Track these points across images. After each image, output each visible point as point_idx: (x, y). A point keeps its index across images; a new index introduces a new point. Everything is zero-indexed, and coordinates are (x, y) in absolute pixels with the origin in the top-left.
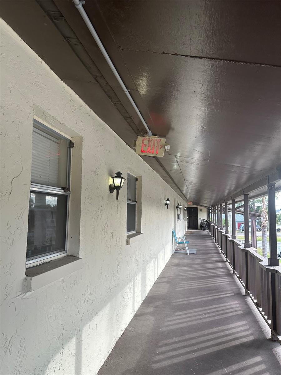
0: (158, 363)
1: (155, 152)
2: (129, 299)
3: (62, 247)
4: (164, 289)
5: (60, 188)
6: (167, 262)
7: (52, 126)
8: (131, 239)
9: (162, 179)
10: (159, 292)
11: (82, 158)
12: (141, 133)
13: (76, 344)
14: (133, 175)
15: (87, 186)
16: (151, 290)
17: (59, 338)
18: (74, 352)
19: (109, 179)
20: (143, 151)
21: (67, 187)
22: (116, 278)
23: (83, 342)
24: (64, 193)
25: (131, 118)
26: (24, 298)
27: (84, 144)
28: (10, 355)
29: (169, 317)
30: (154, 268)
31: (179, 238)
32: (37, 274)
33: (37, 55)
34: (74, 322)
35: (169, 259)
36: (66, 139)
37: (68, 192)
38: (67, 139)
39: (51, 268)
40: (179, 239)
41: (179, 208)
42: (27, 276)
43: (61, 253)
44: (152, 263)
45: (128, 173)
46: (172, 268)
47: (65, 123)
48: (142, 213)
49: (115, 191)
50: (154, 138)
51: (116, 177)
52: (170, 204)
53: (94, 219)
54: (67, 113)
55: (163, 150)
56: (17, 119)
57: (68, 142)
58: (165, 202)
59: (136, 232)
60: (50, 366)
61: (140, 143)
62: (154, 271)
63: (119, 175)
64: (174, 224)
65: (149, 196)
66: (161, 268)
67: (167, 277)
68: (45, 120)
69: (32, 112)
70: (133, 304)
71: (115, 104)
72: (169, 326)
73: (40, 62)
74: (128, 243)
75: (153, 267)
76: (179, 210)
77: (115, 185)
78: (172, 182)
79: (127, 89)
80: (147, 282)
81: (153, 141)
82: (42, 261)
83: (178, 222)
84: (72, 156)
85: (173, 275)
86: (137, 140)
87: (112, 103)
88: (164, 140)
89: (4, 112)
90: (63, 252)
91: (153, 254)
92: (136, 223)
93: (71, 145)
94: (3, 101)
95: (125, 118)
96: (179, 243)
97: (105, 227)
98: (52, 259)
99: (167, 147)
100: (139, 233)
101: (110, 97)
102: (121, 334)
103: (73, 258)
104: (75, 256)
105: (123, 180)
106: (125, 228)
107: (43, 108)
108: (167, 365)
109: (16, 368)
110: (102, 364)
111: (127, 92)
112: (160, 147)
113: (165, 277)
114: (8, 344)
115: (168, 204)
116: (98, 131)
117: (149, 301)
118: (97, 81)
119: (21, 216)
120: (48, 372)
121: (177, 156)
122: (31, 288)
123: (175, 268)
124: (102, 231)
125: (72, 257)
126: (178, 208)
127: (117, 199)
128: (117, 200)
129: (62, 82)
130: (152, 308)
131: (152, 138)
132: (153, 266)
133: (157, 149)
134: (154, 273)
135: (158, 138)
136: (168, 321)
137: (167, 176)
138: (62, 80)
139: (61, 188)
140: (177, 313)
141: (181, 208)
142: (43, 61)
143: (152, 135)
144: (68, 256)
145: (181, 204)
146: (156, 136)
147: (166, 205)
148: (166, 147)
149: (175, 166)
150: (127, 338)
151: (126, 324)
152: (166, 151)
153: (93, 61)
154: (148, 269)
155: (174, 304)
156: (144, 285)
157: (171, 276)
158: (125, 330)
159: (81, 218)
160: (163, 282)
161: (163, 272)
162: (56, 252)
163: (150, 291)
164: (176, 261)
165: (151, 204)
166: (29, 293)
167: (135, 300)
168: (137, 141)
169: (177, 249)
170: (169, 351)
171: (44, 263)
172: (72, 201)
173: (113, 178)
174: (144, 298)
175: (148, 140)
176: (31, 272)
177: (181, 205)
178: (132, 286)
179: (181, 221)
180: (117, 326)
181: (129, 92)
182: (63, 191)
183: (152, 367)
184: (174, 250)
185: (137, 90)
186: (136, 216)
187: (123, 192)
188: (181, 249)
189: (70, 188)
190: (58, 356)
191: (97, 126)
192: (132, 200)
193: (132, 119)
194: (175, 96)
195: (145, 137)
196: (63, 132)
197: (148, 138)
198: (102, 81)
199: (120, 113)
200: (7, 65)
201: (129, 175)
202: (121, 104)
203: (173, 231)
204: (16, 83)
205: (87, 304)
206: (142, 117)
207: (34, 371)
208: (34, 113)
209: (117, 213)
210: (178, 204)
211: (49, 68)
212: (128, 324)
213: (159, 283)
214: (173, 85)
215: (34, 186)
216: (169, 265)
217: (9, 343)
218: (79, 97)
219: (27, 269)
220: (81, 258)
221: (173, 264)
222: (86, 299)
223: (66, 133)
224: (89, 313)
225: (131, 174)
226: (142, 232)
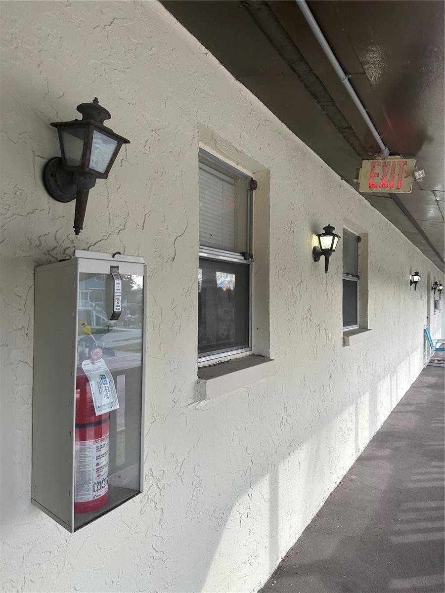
0: (400, 535)
1: (395, 185)
2: (350, 432)
3: (245, 342)
4: (410, 422)
5: (238, 253)
6: (414, 380)
7: (225, 156)
8: (350, 337)
9: (406, 238)
10: (401, 426)
11: (270, 205)
12: (370, 154)
13: (270, 485)
14: (352, 232)
15: (278, 250)
16: (385, 421)
17: (246, 473)
18: (267, 496)
19: (311, 238)
20: (372, 186)
21: (248, 252)
22: (328, 396)
23: (280, 485)
24: (245, 262)
25: (350, 128)
26: (197, 409)
27: (272, 182)
28: (183, 484)
29: (419, 468)
30: (391, 388)
31: (437, 341)
32: (212, 377)
33: (199, 44)
34: (265, 453)
35: (417, 375)
36: (244, 176)
37: (250, 259)
38: (246, 177)
39: (232, 370)
40: (437, 343)
41: (437, 290)
42: (199, 377)
43: (244, 350)
44: (388, 379)
45: (344, 228)
46: (424, 391)
47: (244, 150)
48: (369, 295)
49: (323, 258)
50: (393, 160)
51: (324, 235)
52: (420, 282)
53: (290, 301)
54: (247, 133)
55: (410, 179)
56: (176, 148)
57: (249, 180)
58: (411, 278)
59: (358, 327)
60: (235, 510)
61: (367, 173)
62: (391, 393)
63: (329, 231)
64: (427, 317)
65: (382, 267)
66: (402, 389)
67: (415, 404)
68: (215, 147)
69: (196, 136)
70: (356, 440)
71: (323, 107)
72: (420, 481)
73: (205, 54)
74: (345, 343)
75: (390, 386)
76: (437, 293)
77: (323, 248)
78: (425, 242)
79: (346, 75)
80: (379, 408)
81: (391, 165)
82: (219, 360)
83: (434, 314)
84: (255, 203)
85: (424, 402)
86: (361, 167)
87: (319, 106)
88: (412, 162)
89: (159, 138)
90: (246, 349)
91: (389, 365)
92: (358, 313)
93: (253, 186)
94: (157, 121)
95: (340, 130)
96: (437, 350)
97: (308, 314)
98: (233, 357)
99: (419, 175)
100: (364, 328)
101: (315, 96)
102: (338, 484)
103: (261, 358)
104: (263, 356)
105: (336, 239)
106: (340, 319)
107: (212, 128)
108: (416, 540)
109: (190, 503)
110: (309, 522)
111: (346, 80)
112: (404, 175)
113: (410, 405)
114: (179, 469)
115: (416, 283)
116: (294, 159)
117: (382, 438)
118: (294, 71)
119: (189, 292)
120: (233, 518)
121: (436, 192)
122: (205, 395)
123: (429, 390)
124: (303, 322)
125: (259, 357)
126: (435, 289)
127: (326, 271)
128: (326, 273)
129: (238, 82)
130: (388, 450)
131: (390, 161)
132: (389, 384)
133: (400, 179)
134: (391, 396)
135: (402, 160)
136: (418, 474)
137: (416, 231)
138: (237, 79)
139: (240, 253)
140: (434, 463)
141: (441, 290)
142: (208, 52)
143: (389, 155)
144: (253, 355)
145: (442, 283)
146: (398, 156)
147: (413, 284)
148: (417, 174)
149: (432, 212)
150: (347, 490)
151: (345, 469)
152: (417, 181)
153: (287, 34)
154: (380, 388)
155: (428, 448)
156: (374, 413)
157: (422, 404)
158: (344, 478)
159: (271, 300)
160: (407, 412)
161: (407, 395)
162: (237, 348)
163: (384, 424)
164: (432, 380)
165: (385, 280)
166: (203, 403)
167: (360, 435)
168: (361, 169)
169: (432, 361)
170: (419, 520)
171: (221, 362)
172: (256, 273)
173: (319, 236)
174: (374, 433)
175: (381, 165)
176: (206, 373)
177: (441, 285)
178: (354, 412)
179: (440, 312)
180: (330, 470)
181: (349, 79)
182: (242, 258)
183: (389, 539)
184: (427, 361)
185: (364, 73)
186: (358, 301)
187: (336, 260)
188: (440, 361)
189: (253, 254)
190: (245, 498)
191: (292, 151)
192: (351, 274)
193: (353, 130)
194: (437, 72)
195: (376, 161)
196: (241, 165)
197: (381, 161)
198: (301, 68)
199: (332, 122)
200: (159, 65)
201: (345, 232)
202: (334, 105)
203: (425, 330)
204: (172, 92)
205: (285, 429)
206: (372, 122)
207: (214, 512)
208: (199, 136)
209: (325, 293)
210: (436, 283)
211: (217, 62)
212: (347, 470)
213: (401, 412)
214: (436, 49)
215: (204, 251)
216: (418, 385)
217: (181, 468)
218: (264, 104)
219: (199, 368)
220: (273, 360)
221: (425, 385)
222: (282, 422)
223: (244, 167)
224: (288, 444)
225: (348, 229)
226: (369, 328)
